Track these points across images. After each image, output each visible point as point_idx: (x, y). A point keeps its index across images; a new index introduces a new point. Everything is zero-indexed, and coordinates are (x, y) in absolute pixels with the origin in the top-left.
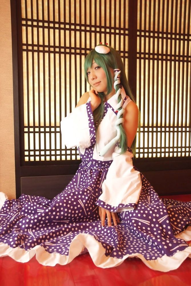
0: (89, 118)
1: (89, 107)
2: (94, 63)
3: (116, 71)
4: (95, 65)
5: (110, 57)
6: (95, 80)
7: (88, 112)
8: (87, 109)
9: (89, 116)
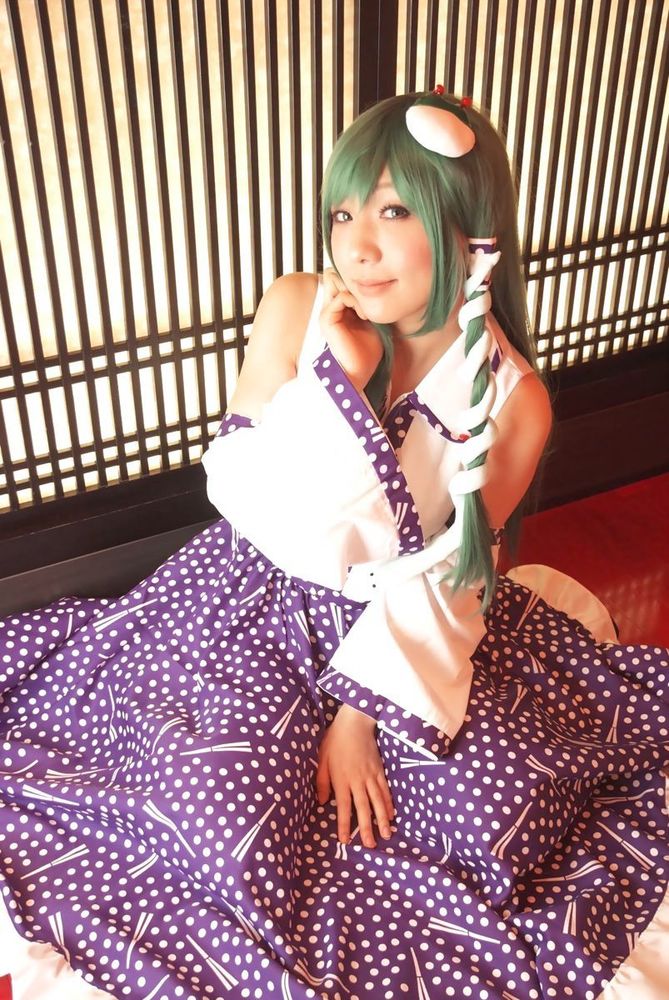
0: (363, 440)
1: (340, 389)
2: (387, 185)
3: (480, 251)
4: (389, 194)
5: (465, 179)
6: (367, 265)
7: (348, 414)
8: (338, 399)
9: (361, 430)
